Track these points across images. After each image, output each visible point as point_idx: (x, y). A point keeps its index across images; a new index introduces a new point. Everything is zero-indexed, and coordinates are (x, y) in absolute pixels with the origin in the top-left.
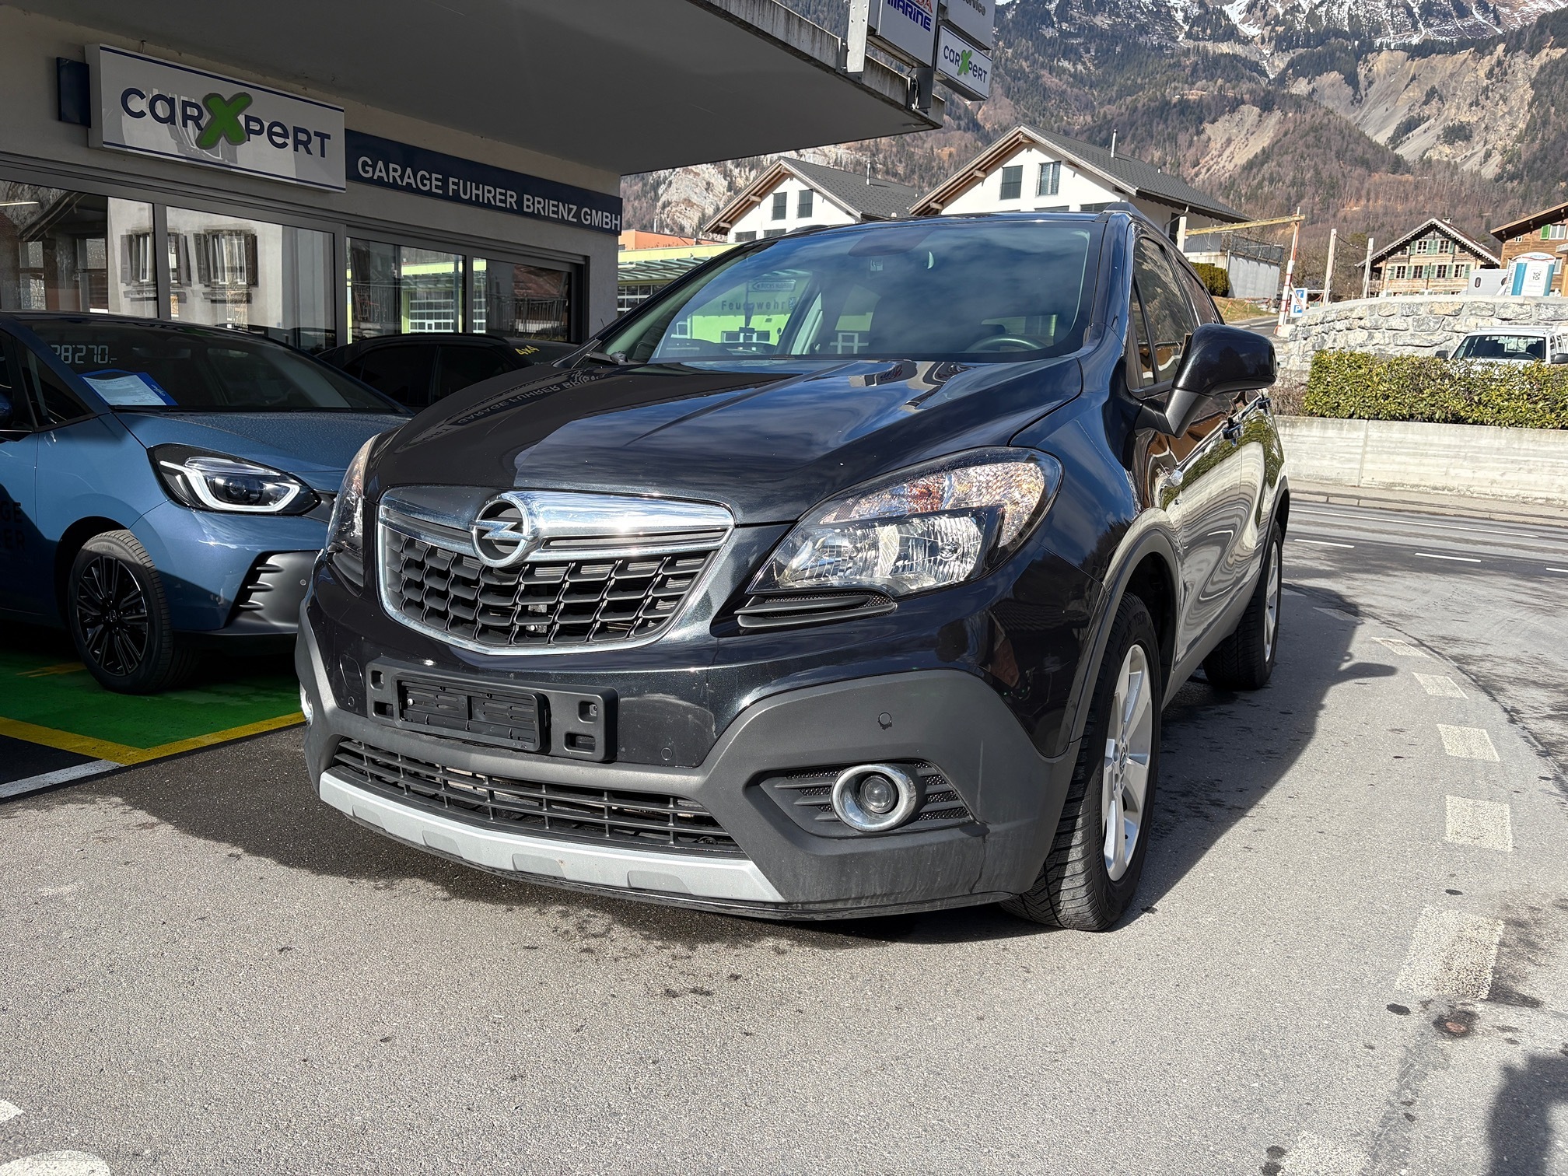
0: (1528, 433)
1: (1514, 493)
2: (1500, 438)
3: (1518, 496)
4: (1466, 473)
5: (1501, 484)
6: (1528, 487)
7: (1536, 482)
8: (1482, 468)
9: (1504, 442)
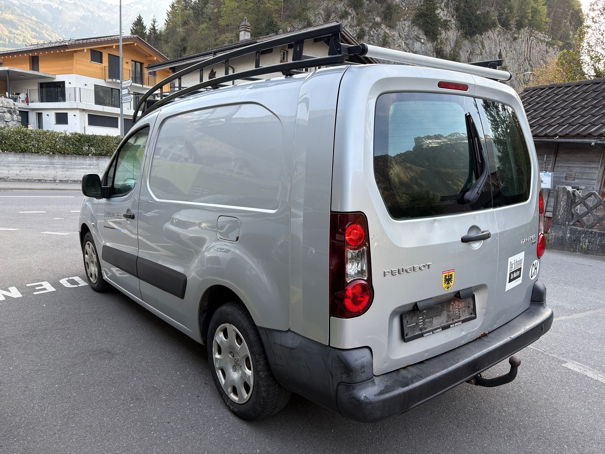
0: (27, 156)
1: (26, 178)
2: (16, 157)
3: (28, 179)
4: (6, 172)
5: (20, 175)
6: (31, 176)
7: (33, 174)
8: (12, 170)
9: (18, 159)
